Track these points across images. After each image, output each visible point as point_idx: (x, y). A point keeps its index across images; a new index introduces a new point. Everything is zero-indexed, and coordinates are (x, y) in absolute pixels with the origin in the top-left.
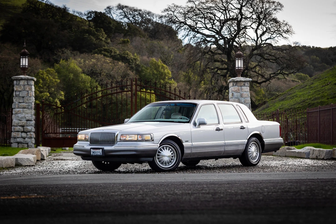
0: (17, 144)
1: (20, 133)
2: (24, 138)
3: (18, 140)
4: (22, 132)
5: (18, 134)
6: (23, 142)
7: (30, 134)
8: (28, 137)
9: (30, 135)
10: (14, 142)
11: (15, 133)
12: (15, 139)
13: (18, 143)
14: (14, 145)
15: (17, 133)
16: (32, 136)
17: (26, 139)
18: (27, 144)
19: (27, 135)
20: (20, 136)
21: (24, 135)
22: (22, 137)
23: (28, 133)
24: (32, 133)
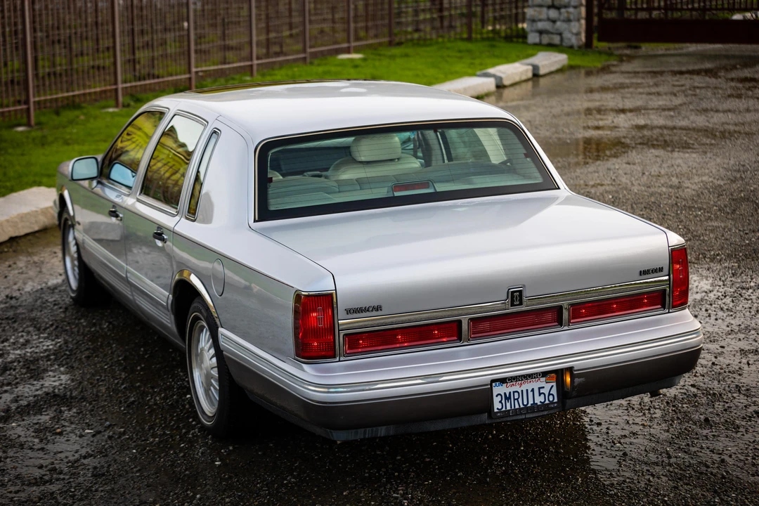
0: (537, 35)
1: (545, 10)
2: (554, 21)
3: (540, 25)
4: (549, 7)
5: (540, 13)
6: (551, 30)
7: (568, 12)
8: (562, 18)
9: (566, 15)
10: (532, 31)
11: (535, 11)
12: (534, 24)
13: (541, 32)
14: (533, 38)
15: (538, 9)
16: (572, 17)
17: (558, 24)
18: (560, 34)
19: (560, 13)
20: (544, 16)
21: (553, 13)
22: (549, 19)
23: (563, 10)
24: (571, 10)
